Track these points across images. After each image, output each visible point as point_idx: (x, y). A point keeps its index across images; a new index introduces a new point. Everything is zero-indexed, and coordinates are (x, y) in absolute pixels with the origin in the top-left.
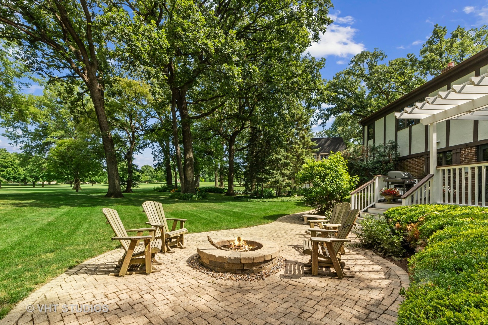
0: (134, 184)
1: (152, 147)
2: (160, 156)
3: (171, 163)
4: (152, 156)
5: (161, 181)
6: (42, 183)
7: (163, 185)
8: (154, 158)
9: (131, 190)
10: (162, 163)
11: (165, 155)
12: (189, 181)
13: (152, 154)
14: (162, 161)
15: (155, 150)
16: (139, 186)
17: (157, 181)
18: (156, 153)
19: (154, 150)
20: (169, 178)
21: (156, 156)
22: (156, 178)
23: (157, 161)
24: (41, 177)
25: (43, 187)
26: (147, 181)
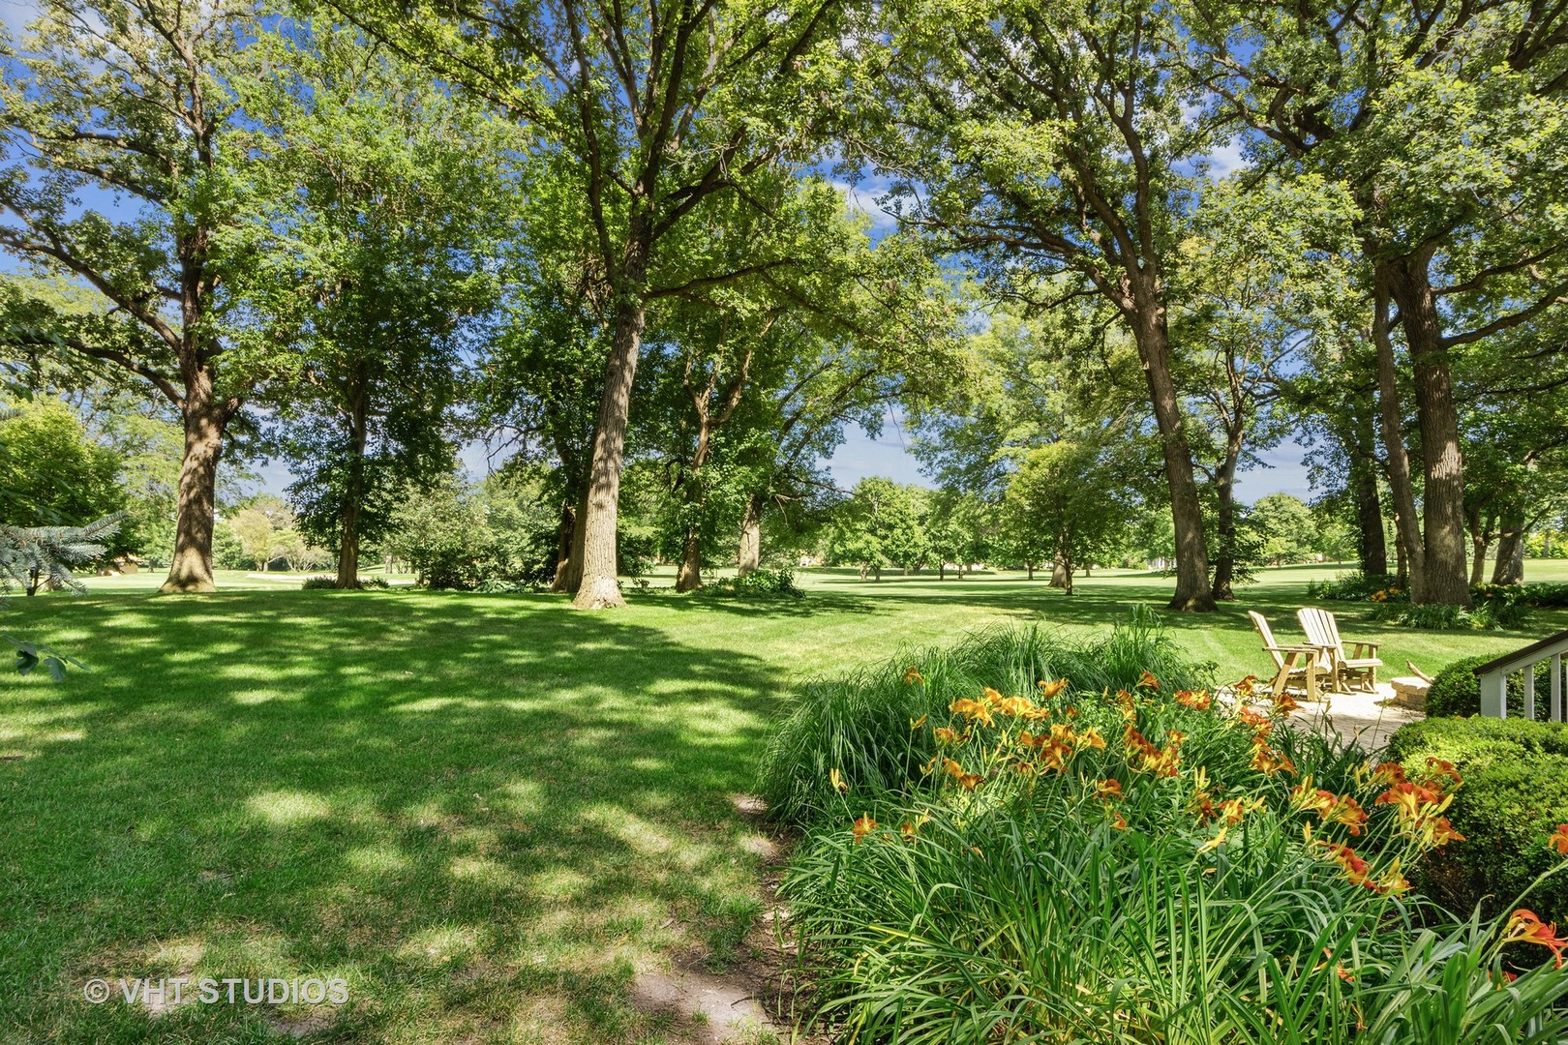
0: (1241, 572)
1: (1305, 440)
2: (1334, 469)
3: (1379, 491)
4: (1305, 471)
5: (1338, 557)
6: (957, 568)
7: (1347, 573)
8: (1311, 478)
9: (1229, 591)
10: (1344, 494)
11: (1355, 461)
12: (1445, 564)
13: (1305, 463)
14: (1343, 484)
15: (1316, 447)
16: (1255, 576)
17: (1320, 556)
18: (1319, 460)
19: (1309, 450)
20: (1370, 546)
21: (1320, 468)
22: (1316, 545)
23: (1325, 489)
24: (960, 552)
25: (961, 579)
26: (1279, 556)
